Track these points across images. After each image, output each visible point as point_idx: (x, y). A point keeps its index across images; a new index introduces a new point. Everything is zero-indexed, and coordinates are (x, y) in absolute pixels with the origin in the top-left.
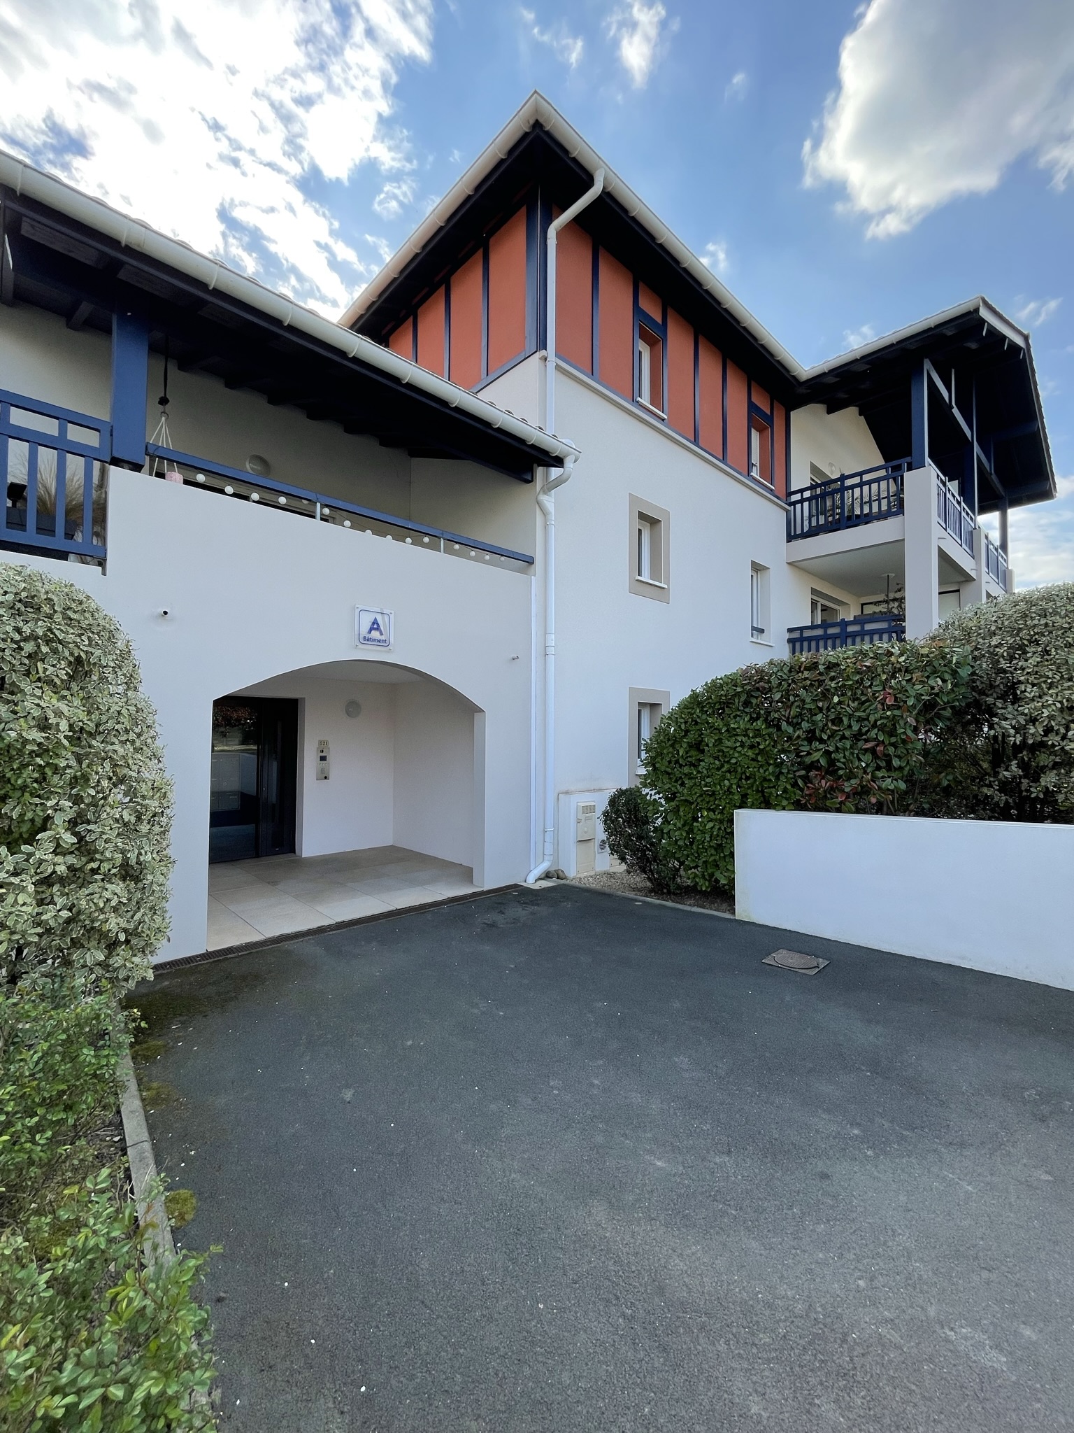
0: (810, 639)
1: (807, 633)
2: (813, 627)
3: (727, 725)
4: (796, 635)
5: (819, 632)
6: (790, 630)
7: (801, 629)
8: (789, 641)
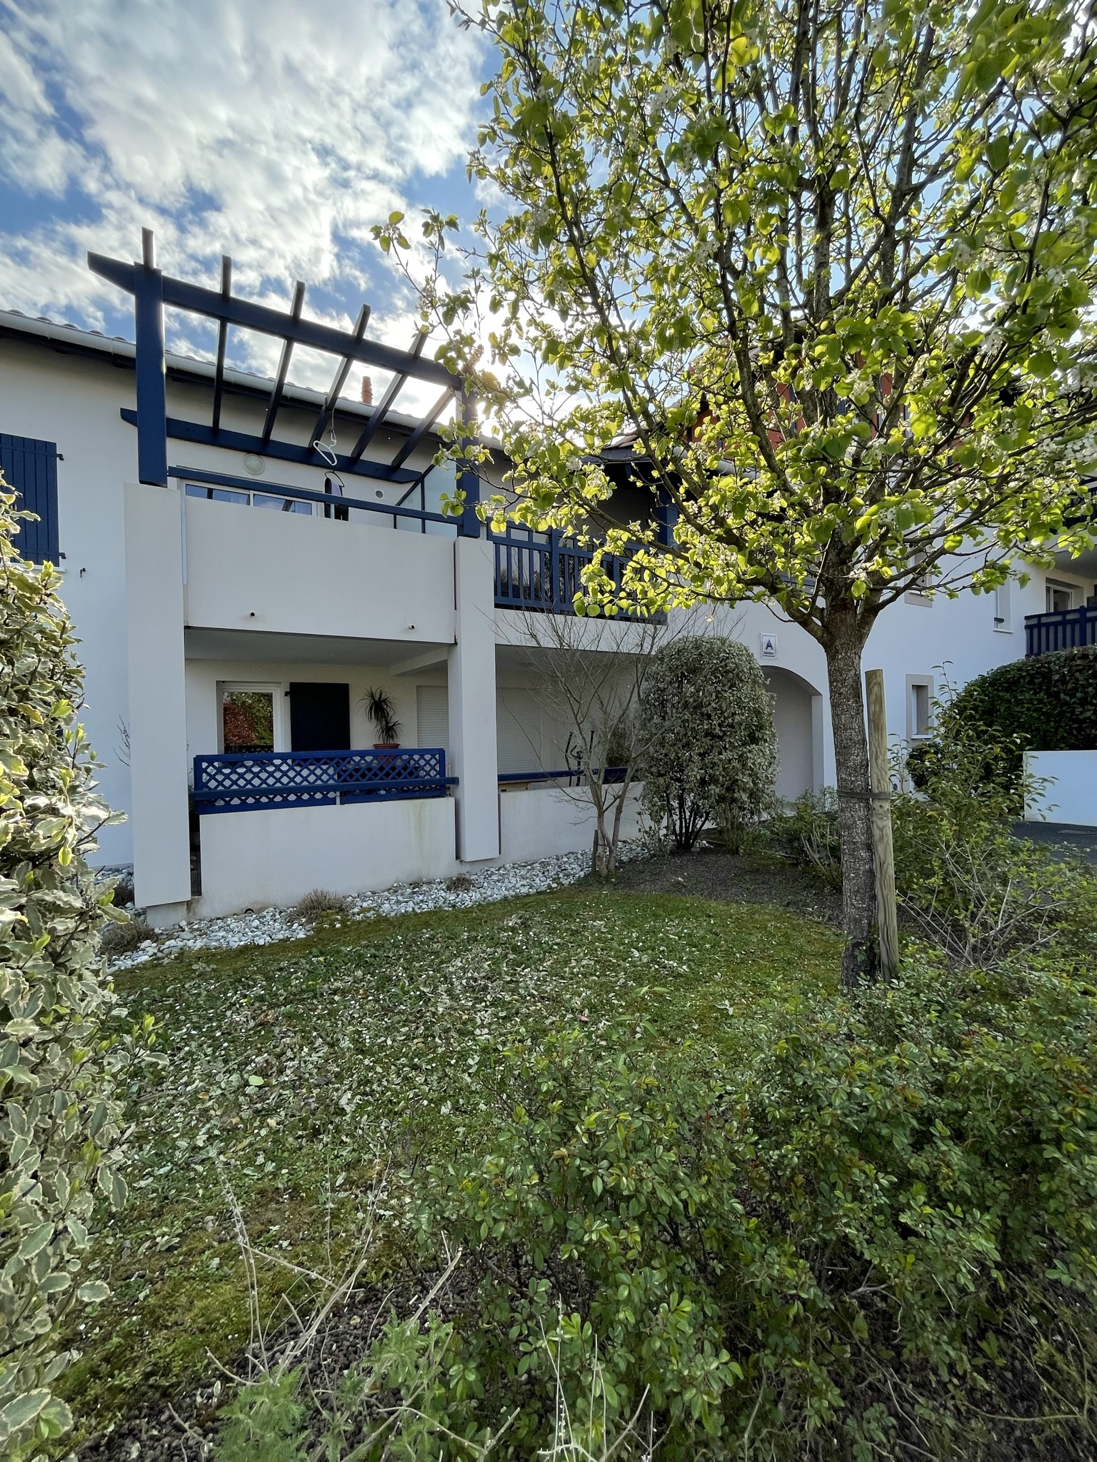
0: (1048, 625)
1: (1044, 620)
2: (1047, 615)
3: (1015, 697)
4: (1034, 621)
5: (1058, 618)
6: (1027, 618)
7: (1039, 616)
8: (1027, 627)
